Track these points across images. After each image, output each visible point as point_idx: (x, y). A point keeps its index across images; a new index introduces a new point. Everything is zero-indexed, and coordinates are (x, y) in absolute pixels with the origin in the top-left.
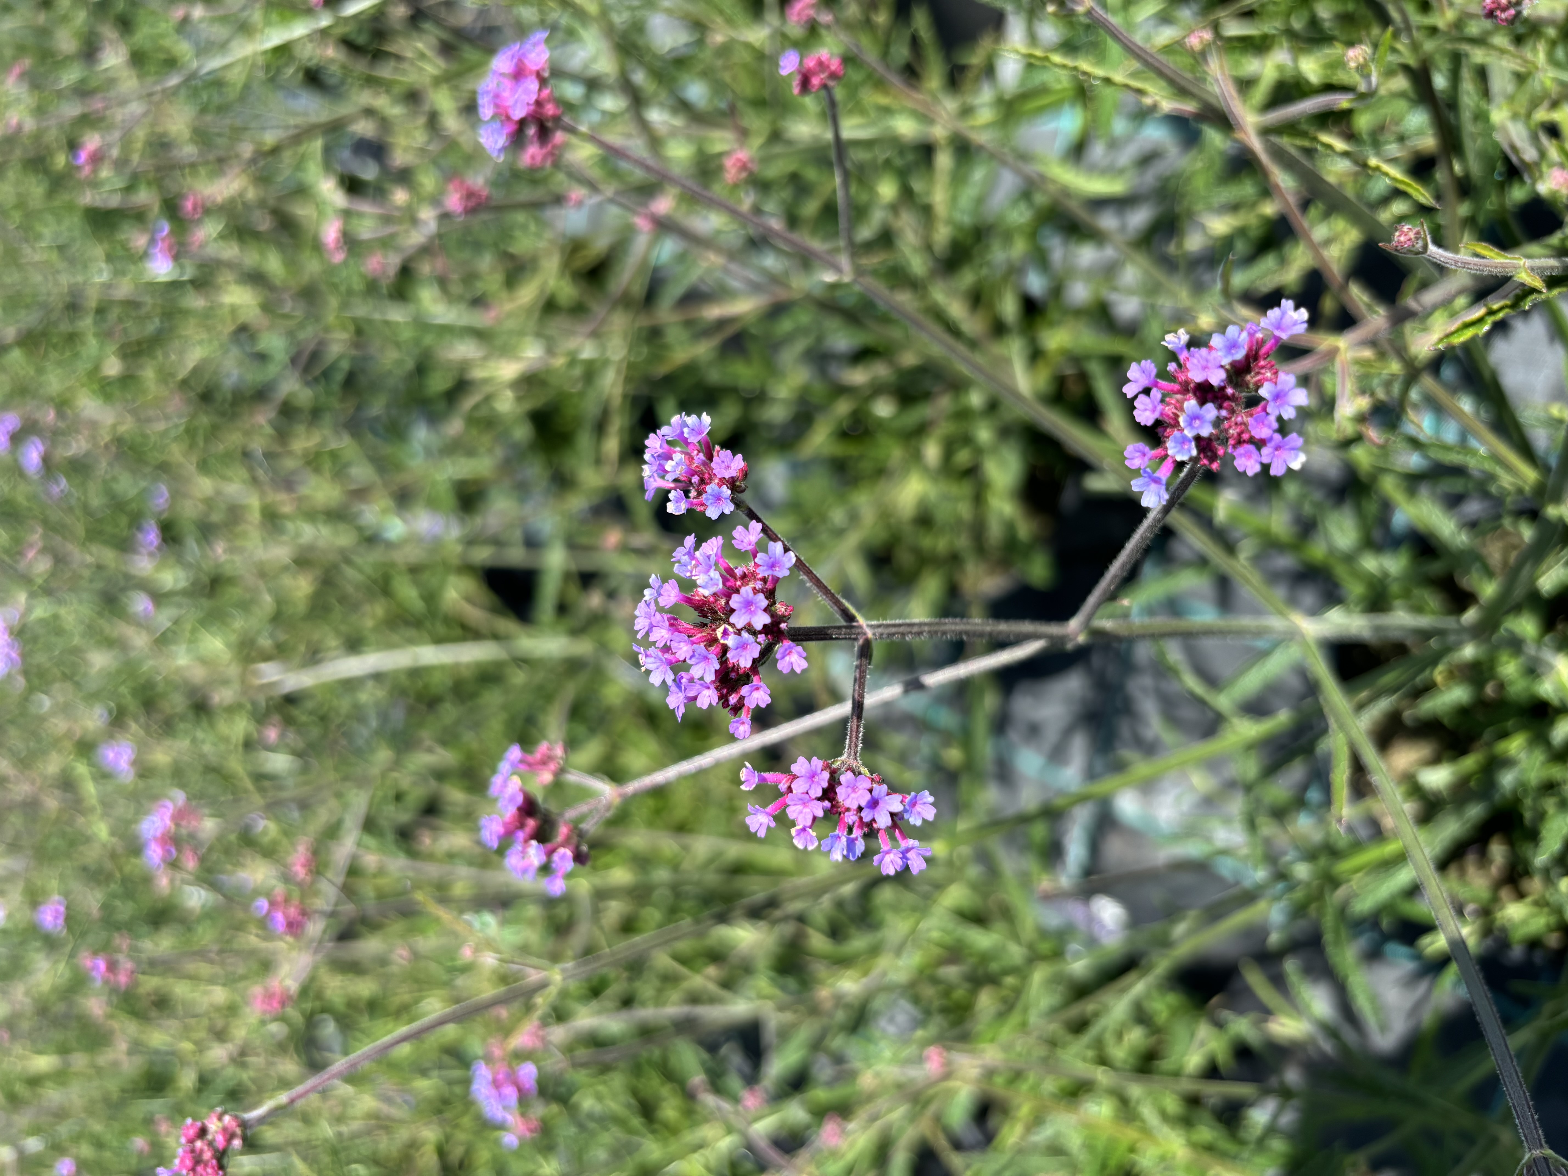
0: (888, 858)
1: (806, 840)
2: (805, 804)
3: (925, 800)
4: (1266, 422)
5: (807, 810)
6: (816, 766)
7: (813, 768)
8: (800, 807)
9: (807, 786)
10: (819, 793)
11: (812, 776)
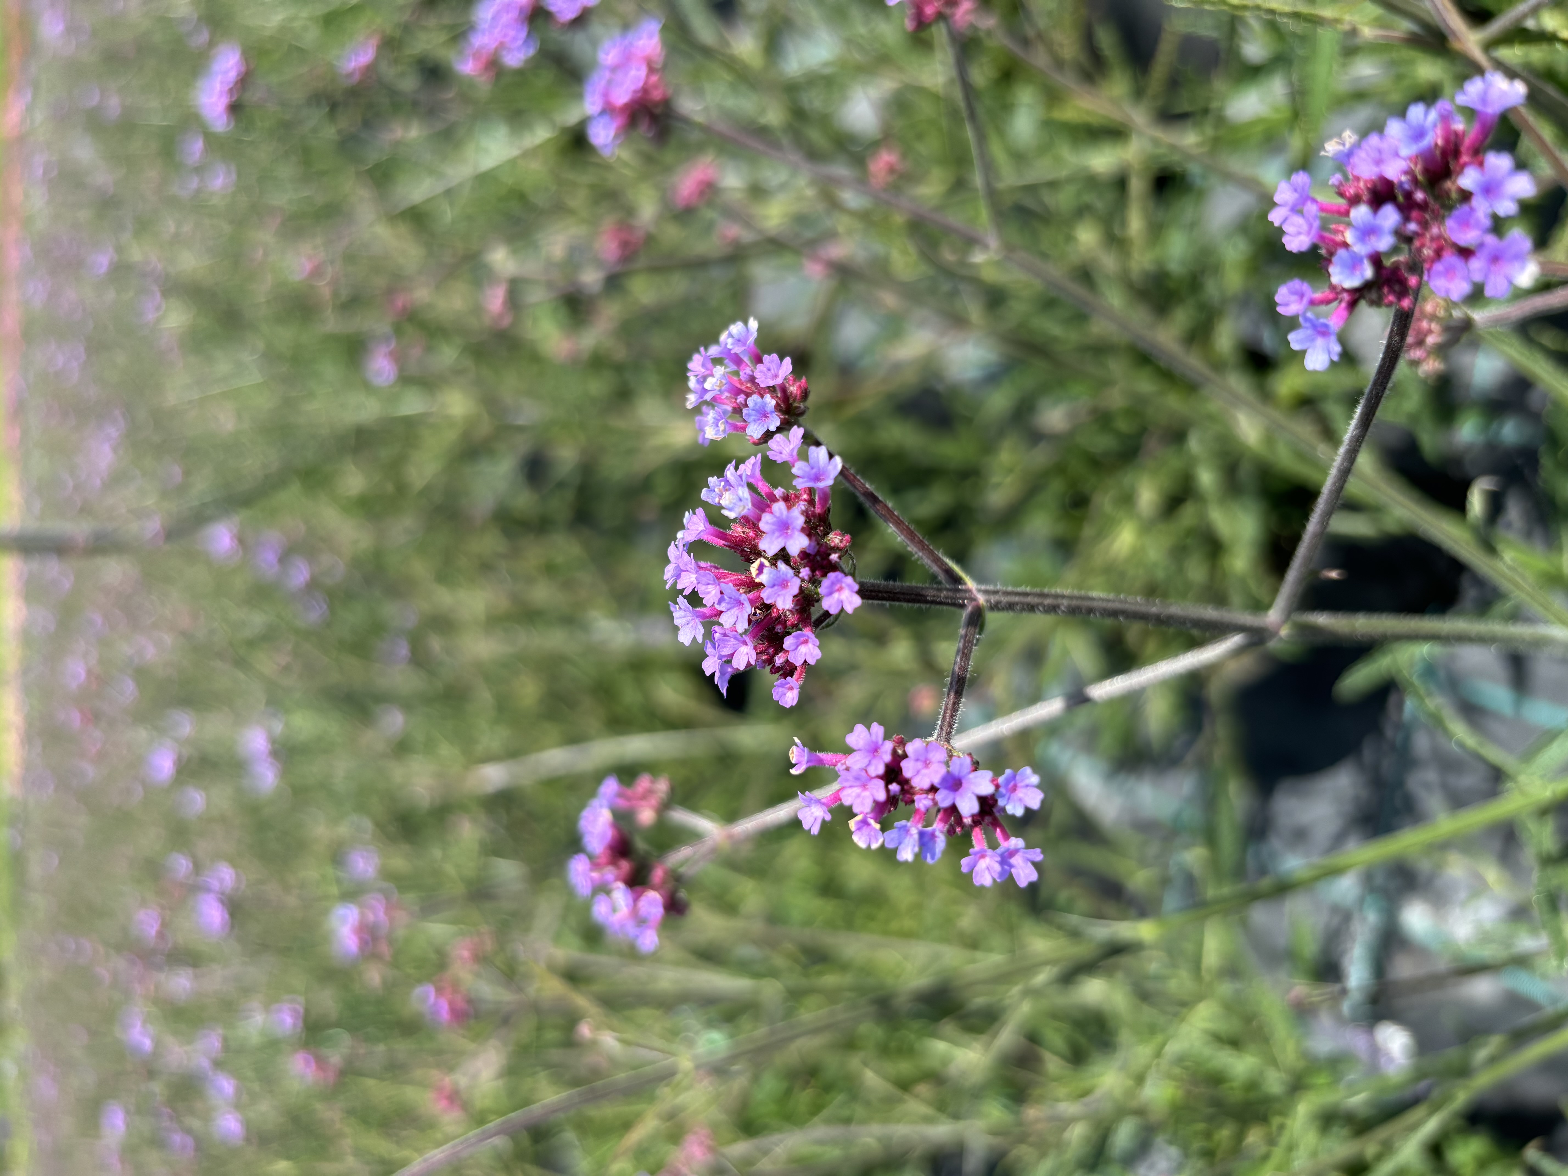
0: (983, 864)
1: (869, 835)
2: (864, 786)
3: (1027, 782)
4: (1472, 221)
5: (866, 794)
6: (877, 733)
7: (874, 738)
8: (857, 790)
9: (866, 761)
10: (881, 770)
11: (874, 750)
